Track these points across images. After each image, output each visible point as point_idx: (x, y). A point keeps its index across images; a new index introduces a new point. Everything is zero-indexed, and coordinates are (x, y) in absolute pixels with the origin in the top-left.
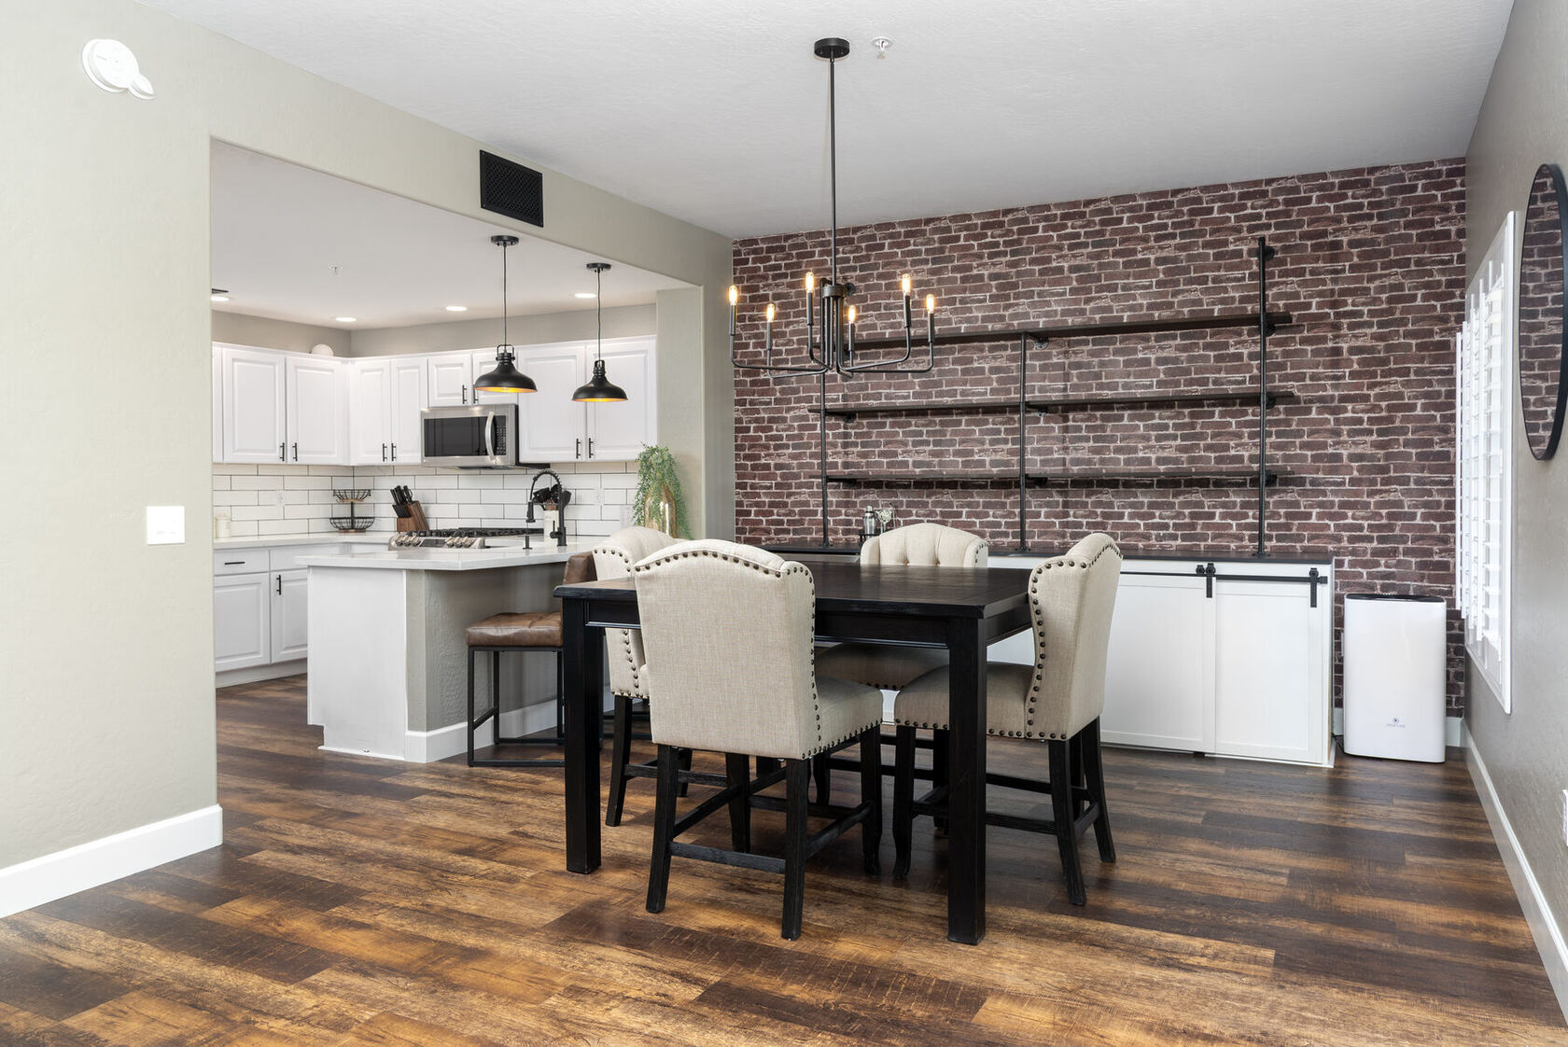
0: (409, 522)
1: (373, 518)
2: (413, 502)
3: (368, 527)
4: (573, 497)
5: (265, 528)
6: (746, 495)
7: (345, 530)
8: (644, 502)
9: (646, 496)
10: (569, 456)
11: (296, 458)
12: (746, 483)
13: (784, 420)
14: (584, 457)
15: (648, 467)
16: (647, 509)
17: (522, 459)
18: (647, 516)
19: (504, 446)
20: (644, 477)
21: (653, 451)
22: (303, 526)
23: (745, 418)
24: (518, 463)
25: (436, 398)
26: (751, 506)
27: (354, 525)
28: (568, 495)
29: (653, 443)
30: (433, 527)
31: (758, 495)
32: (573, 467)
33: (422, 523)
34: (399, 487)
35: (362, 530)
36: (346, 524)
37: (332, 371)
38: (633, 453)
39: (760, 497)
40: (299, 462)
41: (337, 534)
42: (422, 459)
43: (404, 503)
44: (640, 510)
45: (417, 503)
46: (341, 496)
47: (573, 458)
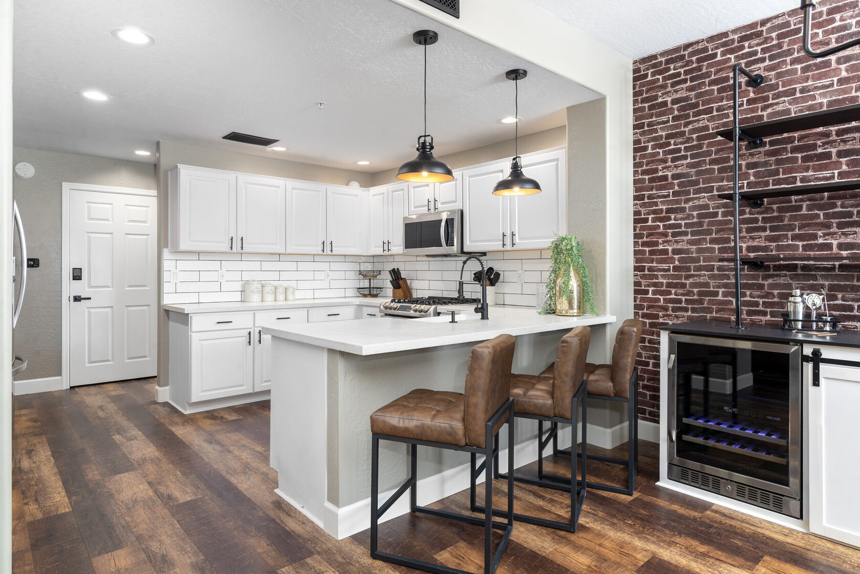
0: (400, 291)
1: (382, 288)
2: (402, 279)
3: (379, 294)
4: (501, 277)
5: (318, 294)
6: (644, 277)
7: (365, 296)
8: (555, 282)
9: (557, 277)
10: (497, 246)
11: (332, 251)
12: (644, 266)
13: (683, 210)
14: (508, 247)
15: (558, 253)
16: (558, 288)
17: (465, 250)
18: (558, 294)
19: (453, 240)
20: (556, 261)
21: (563, 239)
22: (341, 293)
23: (643, 210)
24: (463, 252)
25: (413, 209)
26: (649, 286)
27: (372, 292)
28: (498, 275)
29: (563, 233)
30: (414, 296)
31: (656, 277)
32: (501, 254)
33: (408, 293)
34: (394, 269)
35: (376, 296)
36: (366, 292)
37: (356, 196)
38: (547, 242)
39: (657, 278)
40: (333, 253)
41: (362, 298)
42: (404, 250)
43: (397, 279)
44: (551, 289)
45: (404, 280)
46: (363, 274)
47: (501, 248)
